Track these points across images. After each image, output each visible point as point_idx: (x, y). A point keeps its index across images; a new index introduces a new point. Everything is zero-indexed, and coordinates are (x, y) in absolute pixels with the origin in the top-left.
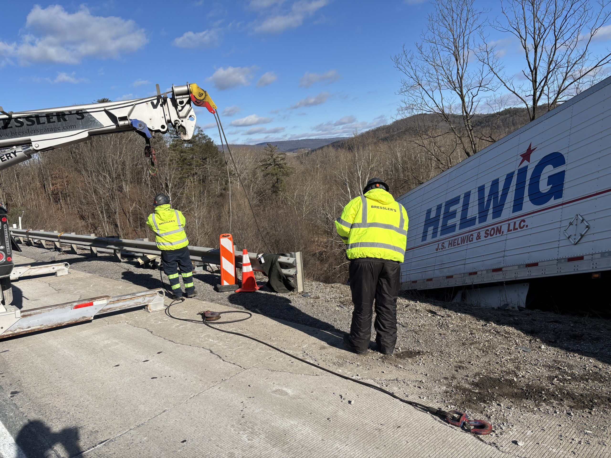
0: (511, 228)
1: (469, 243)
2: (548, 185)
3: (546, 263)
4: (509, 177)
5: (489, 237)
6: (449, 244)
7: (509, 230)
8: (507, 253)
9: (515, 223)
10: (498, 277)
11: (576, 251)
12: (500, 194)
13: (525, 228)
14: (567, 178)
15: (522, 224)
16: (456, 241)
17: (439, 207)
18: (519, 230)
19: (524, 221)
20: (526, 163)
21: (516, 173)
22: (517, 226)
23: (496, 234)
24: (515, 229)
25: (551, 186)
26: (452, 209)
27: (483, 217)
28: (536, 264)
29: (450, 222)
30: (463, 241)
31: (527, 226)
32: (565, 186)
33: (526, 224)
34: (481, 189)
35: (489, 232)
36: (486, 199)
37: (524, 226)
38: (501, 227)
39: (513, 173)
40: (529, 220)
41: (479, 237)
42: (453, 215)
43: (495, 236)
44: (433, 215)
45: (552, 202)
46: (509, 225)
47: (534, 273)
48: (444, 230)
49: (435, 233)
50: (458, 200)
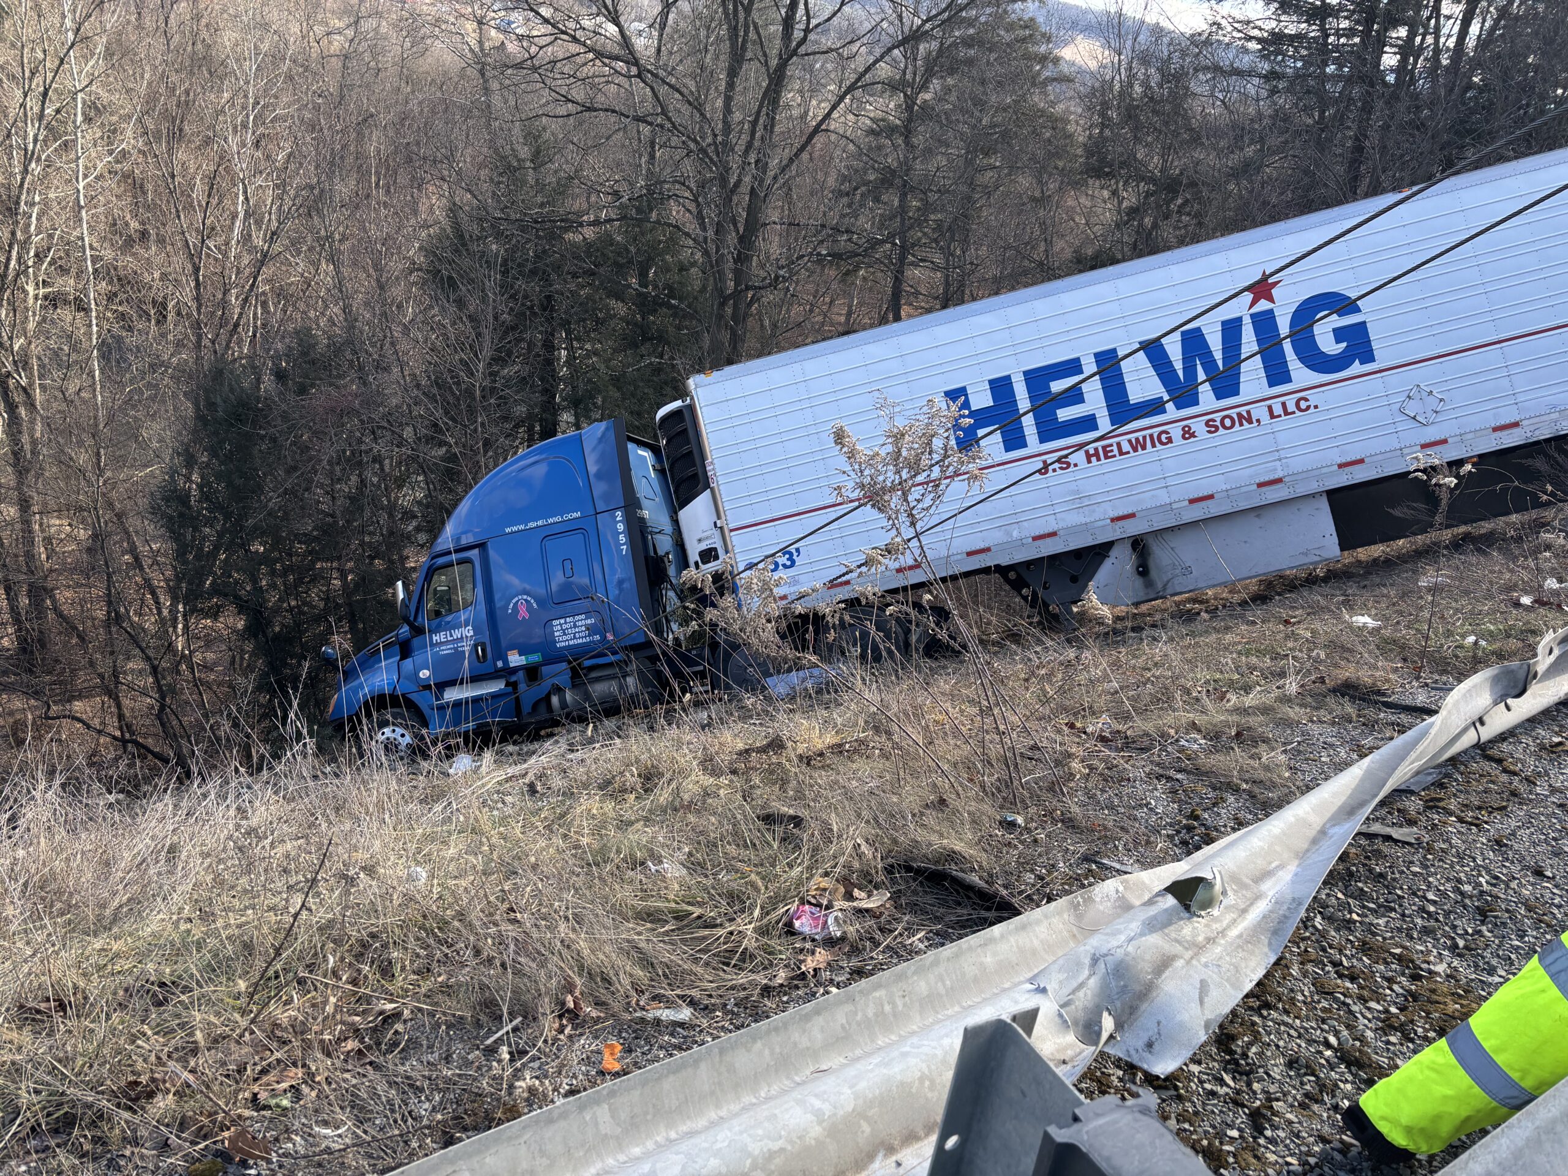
0: (1278, 410)
1: (1159, 447)
2: (1338, 341)
3: (1380, 457)
4: (1231, 329)
5: (1221, 431)
6: (1089, 457)
7: (1272, 416)
8: (1283, 454)
9: (1284, 404)
10: (1273, 495)
11: (1432, 434)
12: (1218, 356)
13: (1312, 410)
14: (1374, 334)
15: (1303, 405)
16: (1115, 448)
17: (1001, 387)
18: (1298, 413)
19: (1306, 400)
21: (1247, 320)
22: (1291, 407)
23: (1241, 425)
24: (1286, 413)
25: (1344, 345)
26: (1057, 386)
27: (1184, 396)
28: (1361, 461)
29: (1064, 414)
30: (1138, 445)
31: (1316, 407)
32: (1375, 345)
33: (1312, 403)
34: (1153, 349)
35: (1218, 423)
36: (1178, 366)
37: (1308, 408)
38: (1248, 412)
39: (1240, 319)
40: (1314, 397)
41: (1188, 434)
43: (1237, 427)
44: (981, 399)
45: (1356, 368)
46: (1270, 408)
47: (1360, 475)
48: (1049, 430)
49: (1014, 440)
50: (1073, 367)
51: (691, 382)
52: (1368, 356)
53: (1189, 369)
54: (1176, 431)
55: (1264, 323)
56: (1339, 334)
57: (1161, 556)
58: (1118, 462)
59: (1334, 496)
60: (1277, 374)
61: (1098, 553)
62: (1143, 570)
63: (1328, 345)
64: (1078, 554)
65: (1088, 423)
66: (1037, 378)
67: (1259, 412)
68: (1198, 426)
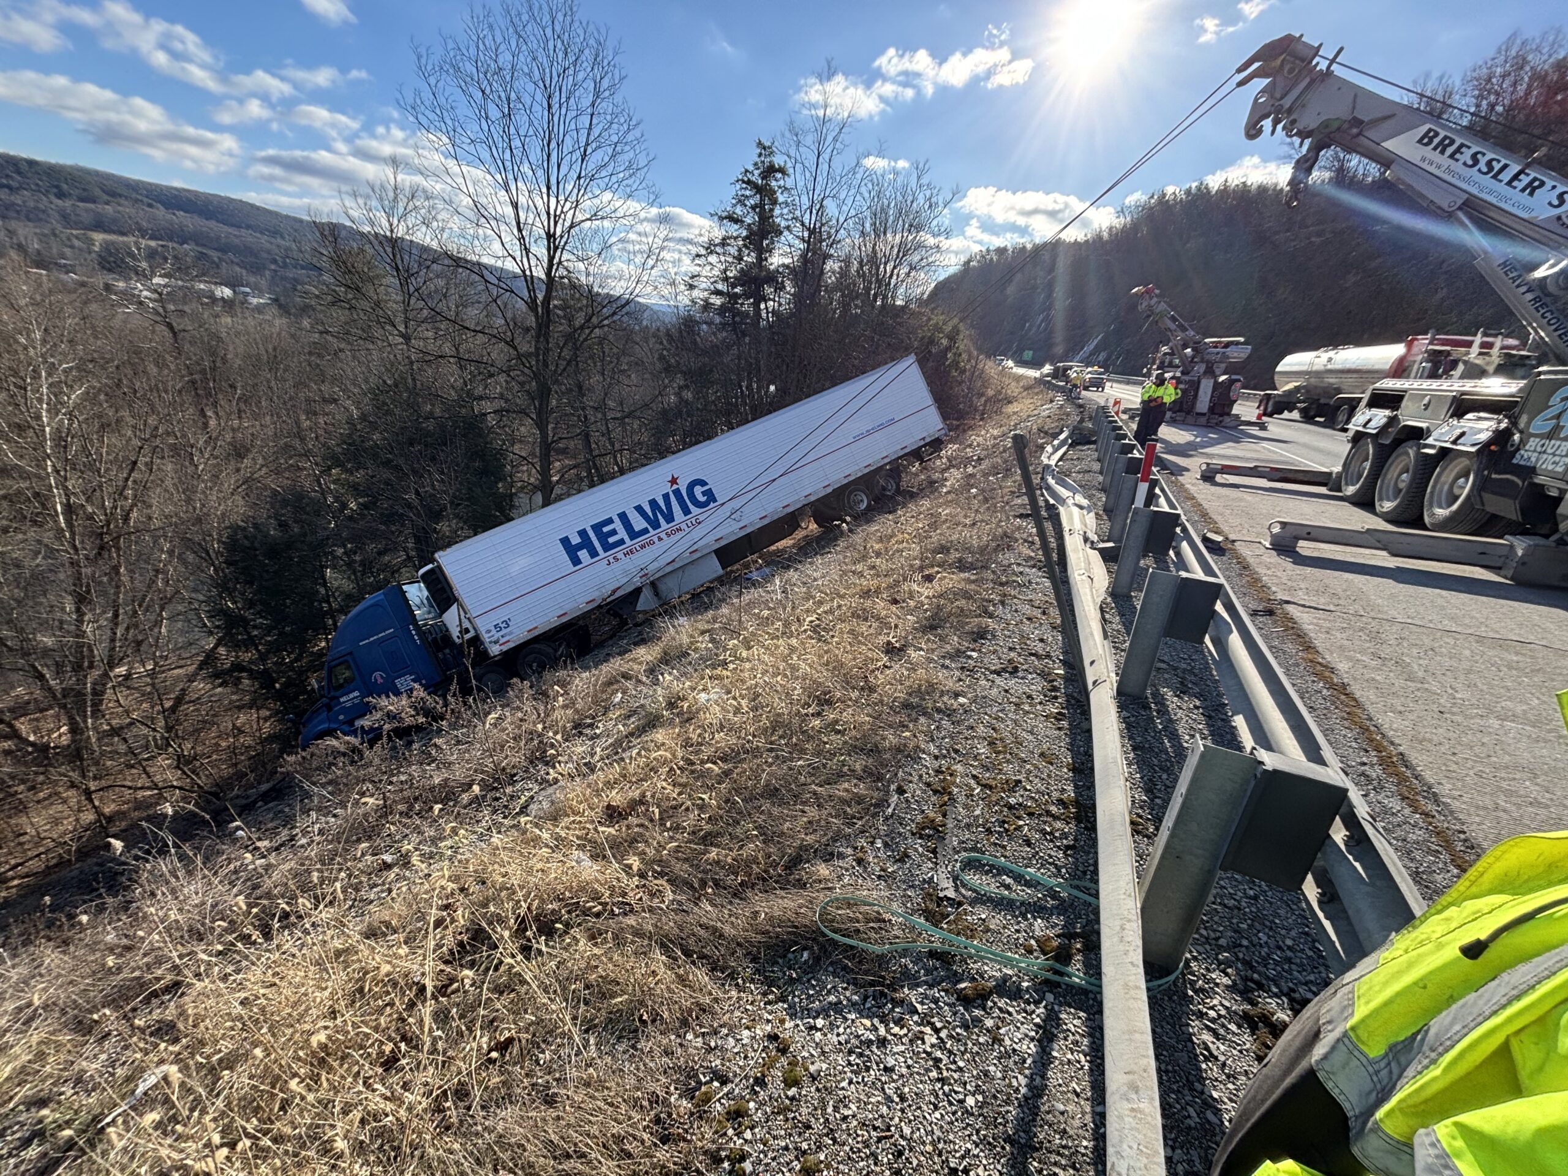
0: (690, 524)
1: (651, 546)
2: (703, 496)
4: (666, 497)
5: (672, 536)
6: (625, 555)
7: (688, 527)
8: (696, 540)
9: (691, 522)
10: (696, 556)
11: (741, 524)
12: (664, 508)
14: (715, 492)
15: (698, 521)
16: (634, 549)
17: (583, 533)
18: (697, 524)
19: (698, 519)
20: (675, 487)
21: (671, 493)
22: (694, 523)
24: (692, 525)
25: (706, 497)
26: (605, 529)
27: (656, 525)
28: (722, 538)
29: (611, 540)
30: (643, 547)
31: (702, 521)
33: (700, 520)
34: (639, 509)
35: (670, 533)
36: (650, 514)
37: (700, 522)
38: (680, 527)
39: (668, 493)
40: (701, 518)
41: (660, 539)
42: (614, 532)
43: (677, 533)
44: (576, 540)
45: (712, 505)
46: (687, 524)
47: (723, 543)
48: (607, 547)
49: (594, 553)
50: (610, 521)
51: (436, 555)
52: (715, 501)
53: (655, 514)
54: (655, 539)
55: (677, 493)
56: (704, 493)
57: (662, 587)
58: (636, 555)
59: (717, 552)
60: (686, 511)
61: (638, 591)
62: (657, 594)
63: (702, 499)
64: (631, 593)
65: (621, 542)
66: (597, 528)
67: (683, 526)
68: (663, 535)
